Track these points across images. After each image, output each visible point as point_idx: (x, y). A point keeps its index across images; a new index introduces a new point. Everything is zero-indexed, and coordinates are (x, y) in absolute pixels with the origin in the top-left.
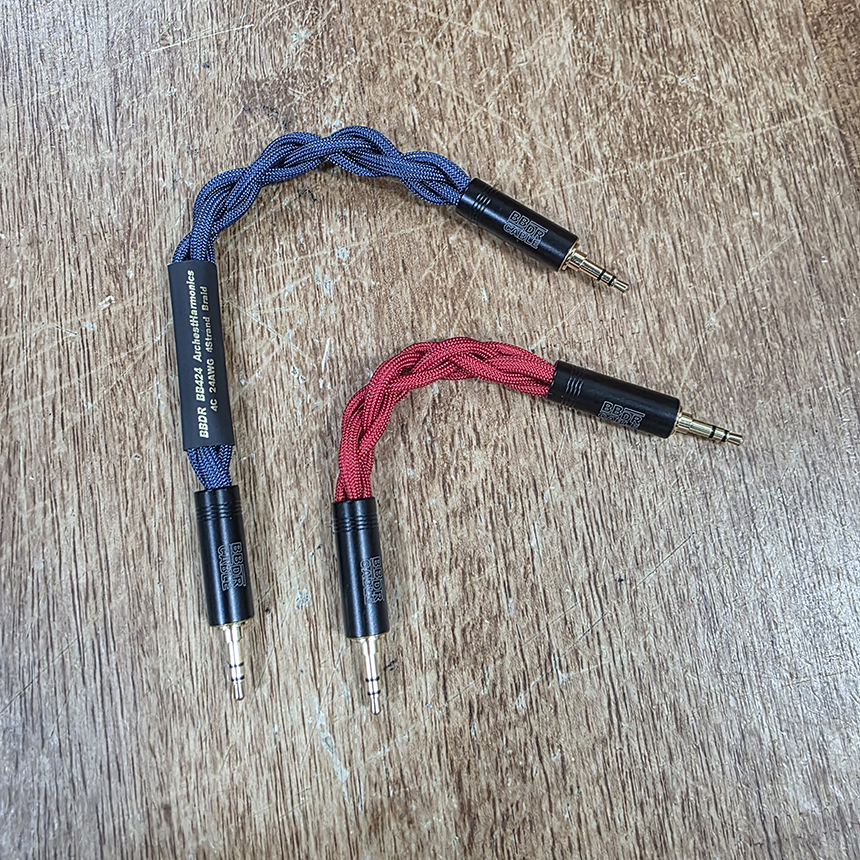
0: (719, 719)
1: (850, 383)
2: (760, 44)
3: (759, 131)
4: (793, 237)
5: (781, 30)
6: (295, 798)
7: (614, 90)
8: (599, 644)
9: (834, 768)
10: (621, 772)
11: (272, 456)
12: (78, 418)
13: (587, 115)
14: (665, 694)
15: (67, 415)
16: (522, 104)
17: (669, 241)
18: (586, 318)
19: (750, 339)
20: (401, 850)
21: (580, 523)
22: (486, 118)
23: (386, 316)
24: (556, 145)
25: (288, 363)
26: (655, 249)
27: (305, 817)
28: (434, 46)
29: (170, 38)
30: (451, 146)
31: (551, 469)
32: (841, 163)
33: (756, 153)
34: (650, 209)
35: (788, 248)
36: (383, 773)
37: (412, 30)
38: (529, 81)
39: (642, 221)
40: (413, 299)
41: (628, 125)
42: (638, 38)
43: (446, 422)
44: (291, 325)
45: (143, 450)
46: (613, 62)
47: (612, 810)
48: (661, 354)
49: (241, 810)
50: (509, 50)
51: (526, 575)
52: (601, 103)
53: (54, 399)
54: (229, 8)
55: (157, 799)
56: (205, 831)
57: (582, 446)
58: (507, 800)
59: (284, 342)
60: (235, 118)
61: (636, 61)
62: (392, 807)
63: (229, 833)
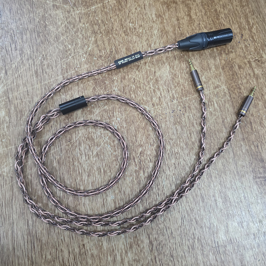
0: (205, 221)
1: (231, 147)
2: (211, 71)
3: (211, 91)
4: (219, 115)
5: (215, 68)
6: (113, 241)
7: (179, 82)
8: (179, 205)
9: (229, 230)
10: (184, 233)
11: (104, 165)
12: (59, 157)
13: (173, 87)
14: (193, 216)
15: (56, 157)
16: (158, 85)
17: (192, 116)
18: (174, 133)
19: (210, 138)
20: (137, 252)
21: (174, 179)
22: (150, 88)
23: (129, 133)
24: (166, 94)
25: (107, 144)
26: (188, 118)
27: (115, 246)
28: (138, 71)
29: (76, 69)
30: (142, 94)
31: (167, 167)
32: (229, 98)
33: (211, 96)
34: (187, 108)
35: (218, 117)
36: (132, 235)
37: (133, 67)
38: (160, 79)
39: (186, 111)
40: (135, 129)
41: (182, 90)
42: (184, 70)
43: (143, 157)
44: (108, 136)
45: (74, 165)
46: (178, 75)
47: (182, 241)
48: (191, 141)
49: (100, 245)
50: (155, 72)
51: (162, 191)
52: (176, 85)
53: (53, 153)
54: (90, 62)
55: (81, 243)
56: (93, 250)
57: (174, 162)
58: (160, 240)
59: (106, 139)
60: (93, 88)
61: (183, 75)
62: (134, 243)
63: (98, 250)
